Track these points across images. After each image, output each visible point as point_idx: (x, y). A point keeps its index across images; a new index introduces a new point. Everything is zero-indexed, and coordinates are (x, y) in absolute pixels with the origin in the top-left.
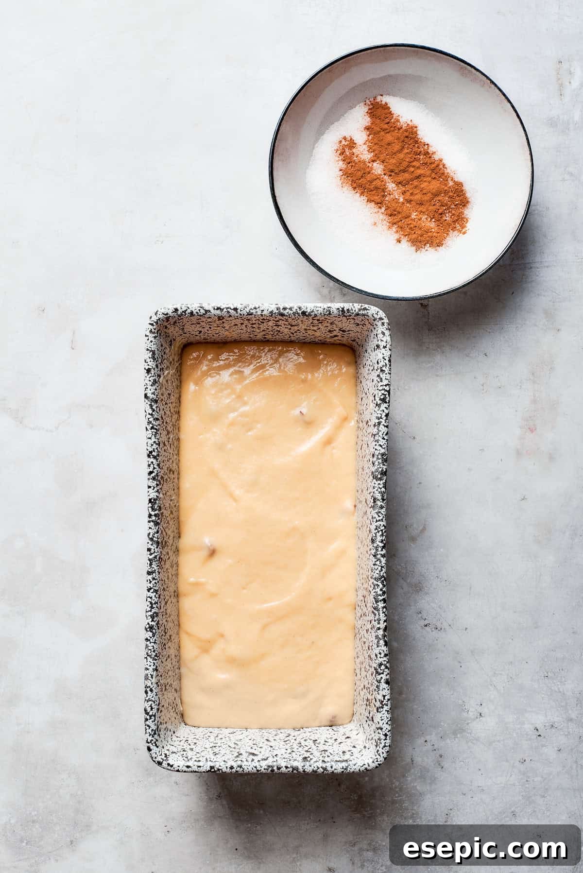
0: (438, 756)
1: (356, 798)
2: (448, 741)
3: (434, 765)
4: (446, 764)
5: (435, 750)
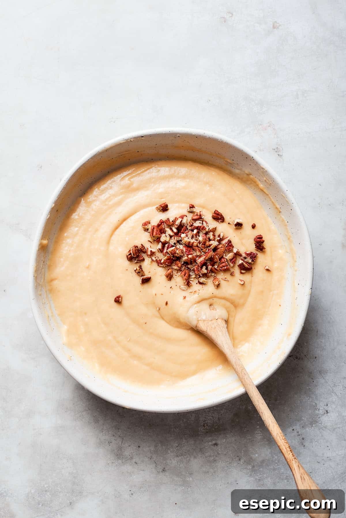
0: (301, 438)
2: (307, 429)
3: (299, 444)
4: (306, 444)
5: (299, 435)
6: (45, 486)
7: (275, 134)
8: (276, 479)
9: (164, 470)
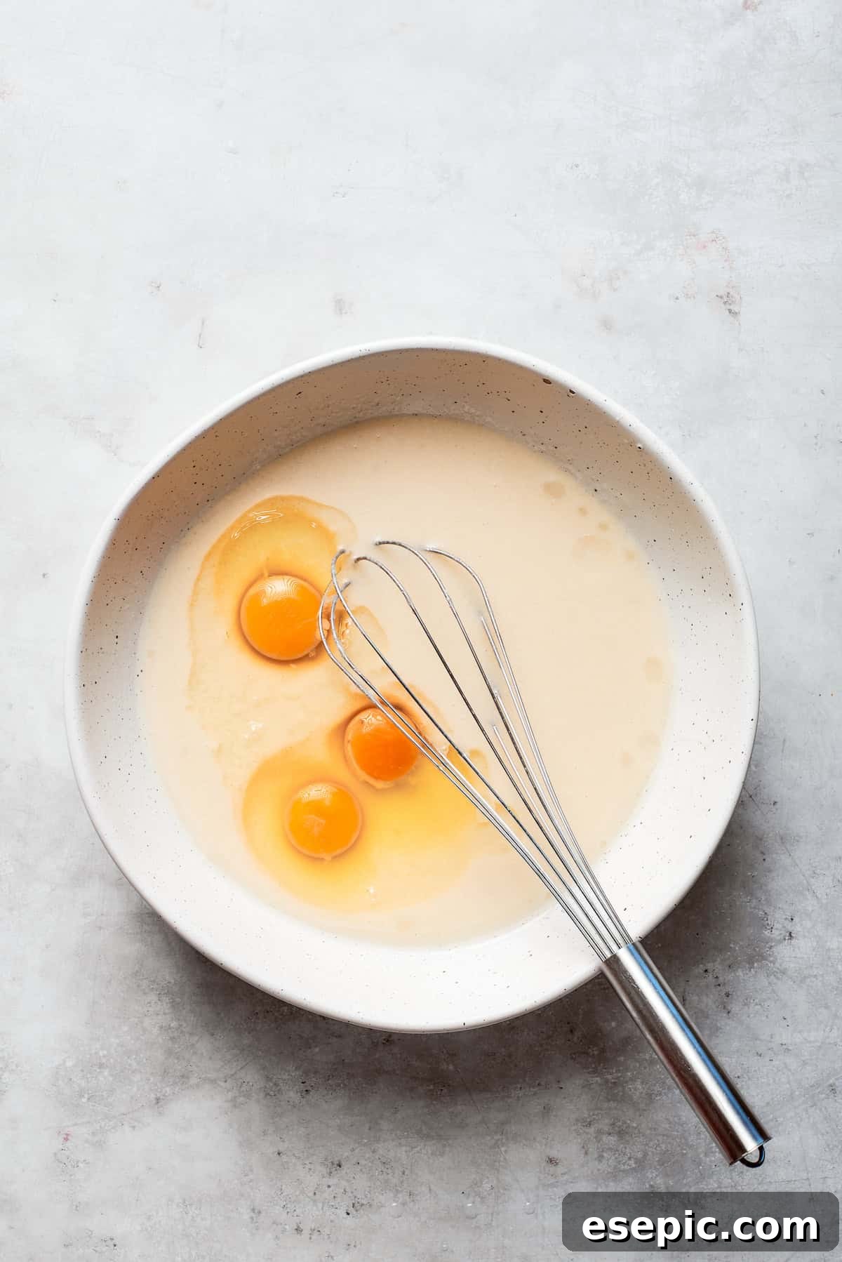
0: (723, 993)
1: (596, 1053)
2: (740, 973)
3: (717, 1007)
4: (735, 1007)
7: (726, 261)
8: (655, 1085)
9: (388, 1041)
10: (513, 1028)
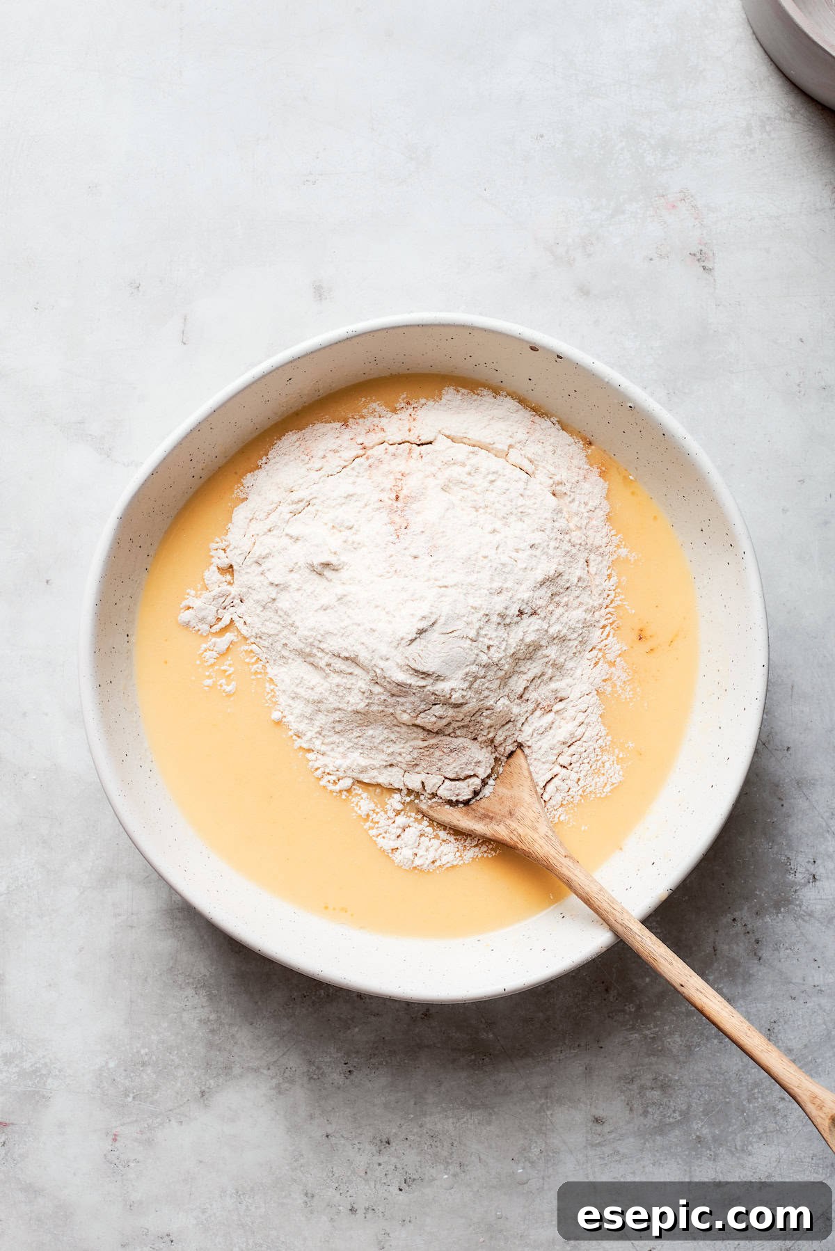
6: (143, 1052)
7: (696, 219)
8: (693, 1037)
9: (426, 1015)
10: (549, 992)
